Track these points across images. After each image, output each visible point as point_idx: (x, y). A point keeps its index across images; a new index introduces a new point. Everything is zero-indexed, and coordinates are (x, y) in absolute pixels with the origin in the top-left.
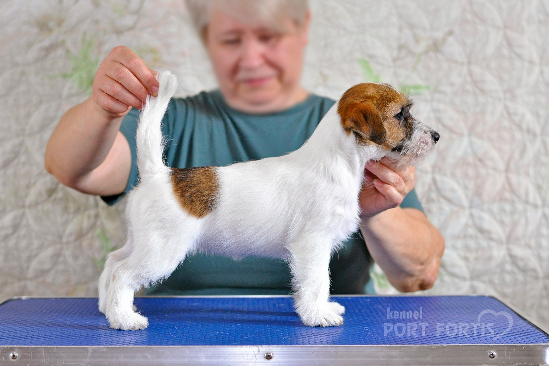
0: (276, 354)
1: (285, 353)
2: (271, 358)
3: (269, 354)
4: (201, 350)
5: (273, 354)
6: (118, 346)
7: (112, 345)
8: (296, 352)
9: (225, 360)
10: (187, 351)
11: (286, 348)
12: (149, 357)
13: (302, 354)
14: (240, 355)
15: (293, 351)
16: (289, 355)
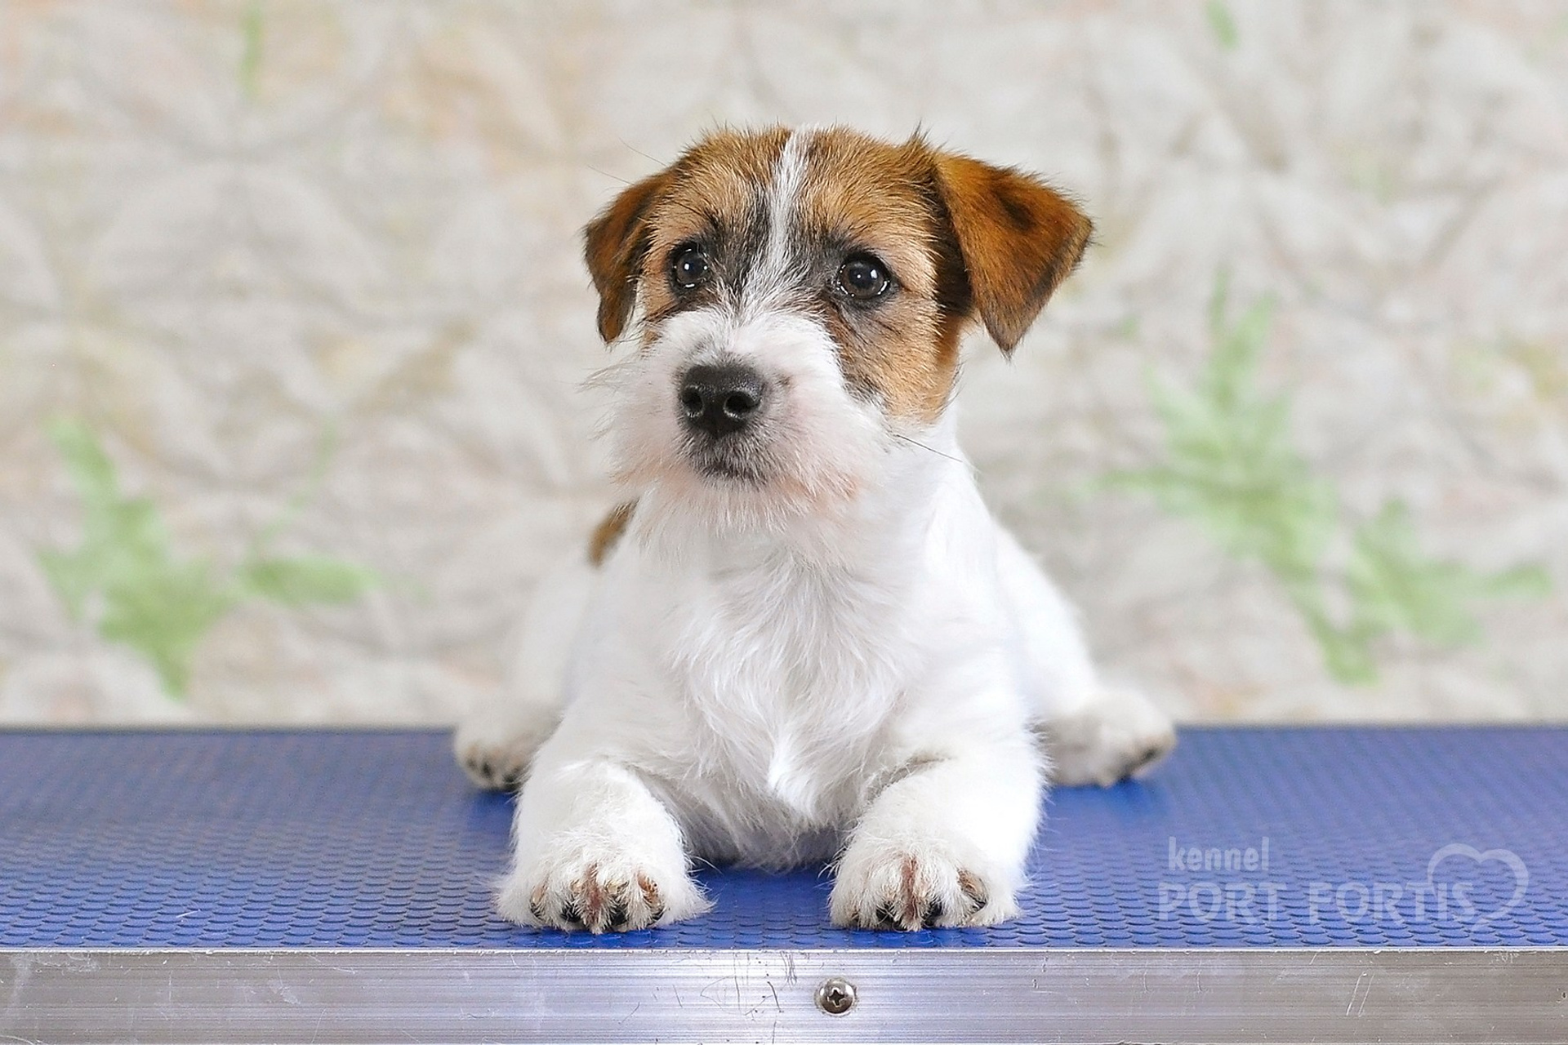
0: (870, 989)
1: (908, 981)
2: (845, 1008)
3: (838, 991)
4: (529, 967)
5: (855, 990)
6: (148, 951)
7: (123, 945)
8: (960, 977)
9: (635, 1014)
10: (466, 974)
11: (916, 962)
12: (291, 998)
13: (987, 990)
14: (707, 994)
15: (946, 973)
16: (929, 993)
